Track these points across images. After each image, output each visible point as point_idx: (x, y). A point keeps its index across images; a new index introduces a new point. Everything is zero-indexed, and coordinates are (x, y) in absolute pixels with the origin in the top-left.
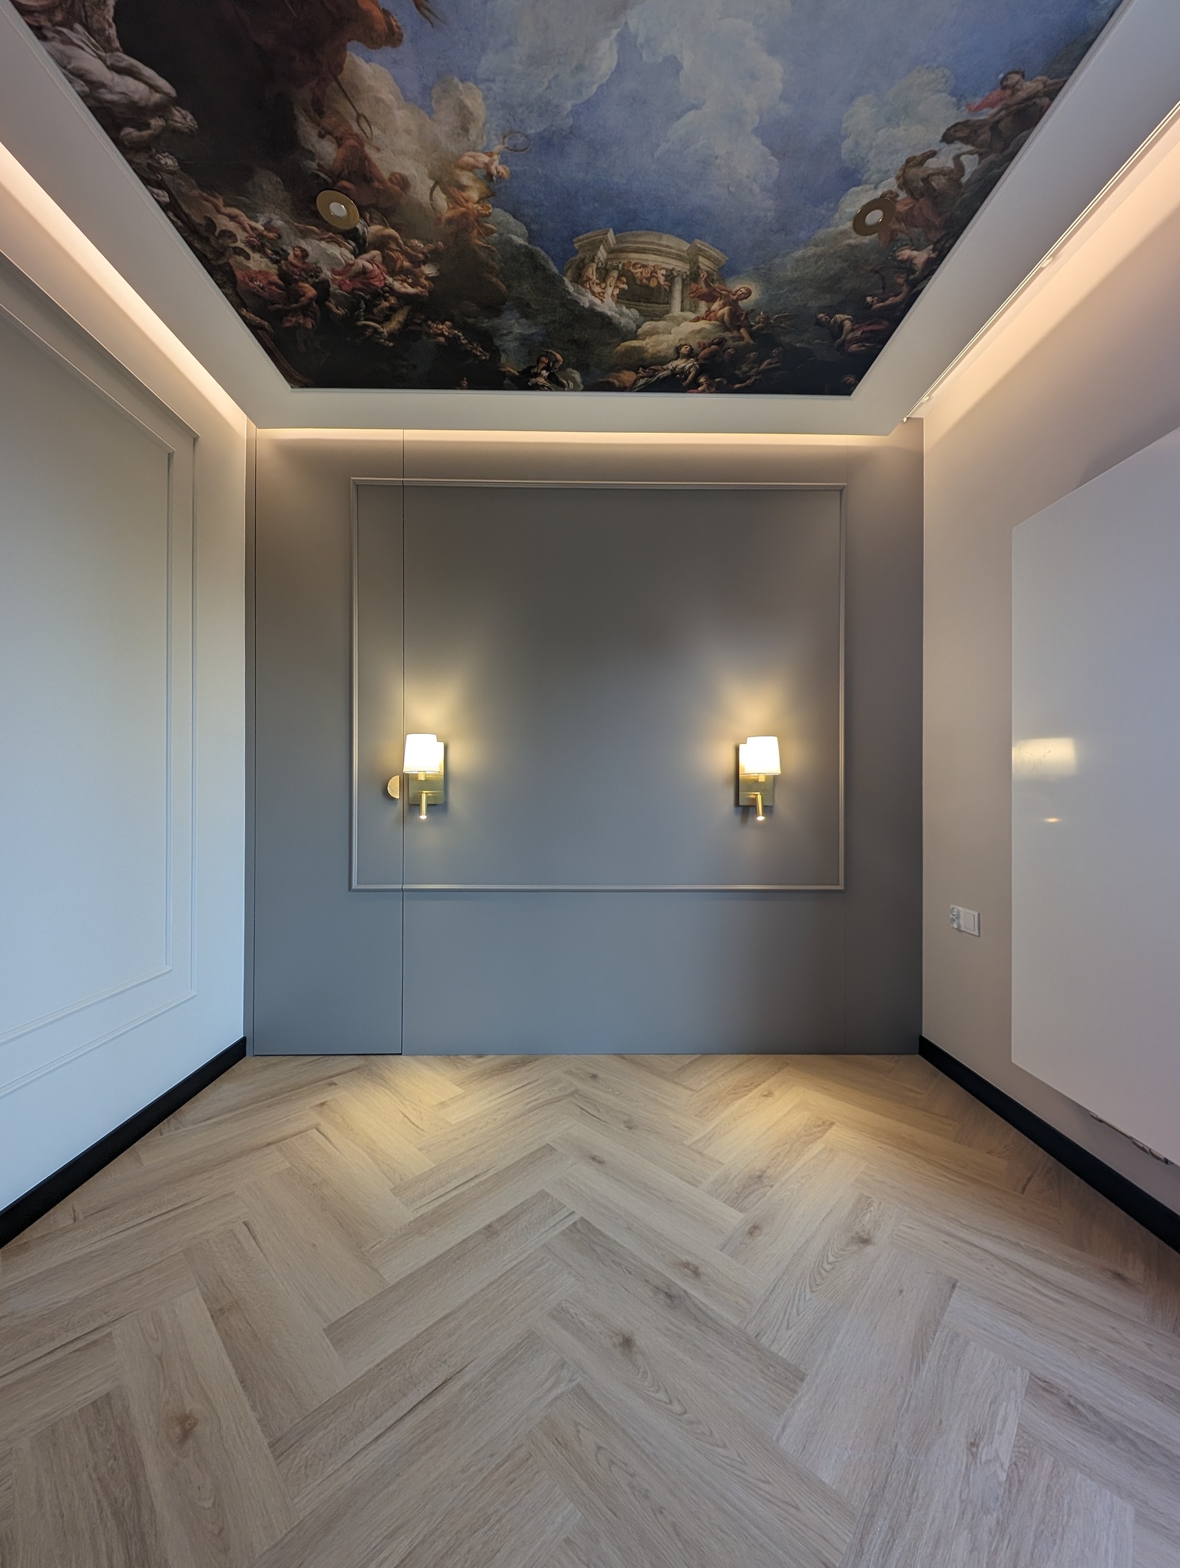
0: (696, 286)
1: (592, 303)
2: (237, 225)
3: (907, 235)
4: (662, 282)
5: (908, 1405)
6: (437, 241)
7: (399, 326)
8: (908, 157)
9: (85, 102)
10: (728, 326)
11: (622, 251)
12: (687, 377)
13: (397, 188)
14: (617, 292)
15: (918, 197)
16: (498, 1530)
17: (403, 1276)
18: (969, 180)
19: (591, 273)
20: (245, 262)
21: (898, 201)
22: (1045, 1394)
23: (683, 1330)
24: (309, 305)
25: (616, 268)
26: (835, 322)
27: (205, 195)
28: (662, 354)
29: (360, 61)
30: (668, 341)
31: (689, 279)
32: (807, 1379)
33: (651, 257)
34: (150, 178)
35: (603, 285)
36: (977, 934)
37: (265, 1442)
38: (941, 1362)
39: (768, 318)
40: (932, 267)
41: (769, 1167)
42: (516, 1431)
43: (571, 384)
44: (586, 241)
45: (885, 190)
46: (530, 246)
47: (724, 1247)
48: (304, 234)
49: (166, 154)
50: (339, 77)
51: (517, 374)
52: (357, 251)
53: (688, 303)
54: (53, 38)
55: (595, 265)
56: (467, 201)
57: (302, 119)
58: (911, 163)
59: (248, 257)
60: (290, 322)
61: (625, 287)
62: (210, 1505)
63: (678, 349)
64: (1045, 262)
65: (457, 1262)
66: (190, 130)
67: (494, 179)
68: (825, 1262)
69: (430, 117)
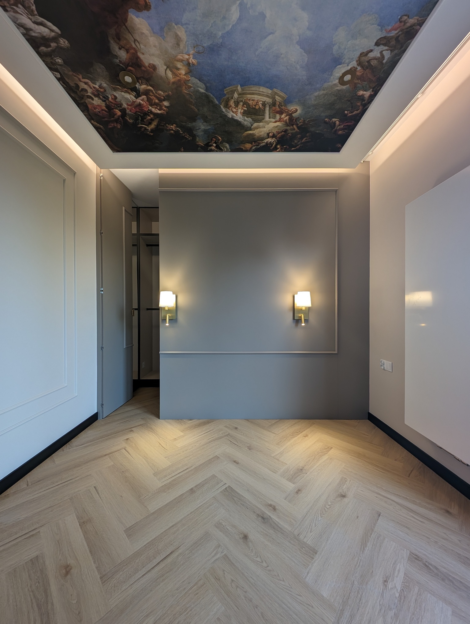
0: (275, 108)
1: (232, 116)
2: (88, 86)
3: (361, 85)
4: (261, 107)
5: (359, 564)
6: (169, 91)
7: (155, 127)
8: (361, 52)
9: (24, 37)
10: (288, 124)
11: (244, 94)
12: (272, 145)
13: (151, 70)
14: (242, 111)
15: (365, 69)
16: (190, 614)
17: (156, 509)
18: (386, 62)
19: (232, 103)
20: (92, 101)
21: (357, 71)
22: (416, 561)
23: (268, 532)
24: (119, 118)
25: (242, 101)
26: (332, 122)
27: (74, 74)
28: (262, 136)
29: (134, 17)
30: (264, 131)
31: (271, 105)
32: (318, 553)
33: (256, 96)
34: (52, 67)
35: (237, 108)
36: (391, 371)
37: (99, 577)
38: (373, 547)
39: (305, 121)
40: (372, 98)
41: (305, 466)
42: (199, 573)
43: (225, 149)
44: (229, 90)
45: (352, 66)
46: (207, 93)
47: (286, 498)
48: (115, 89)
49: (58, 58)
50: (126, 24)
51: (203, 145)
52: (137, 96)
53: (272, 115)
54: (10, 11)
55: (233, 100)
56: (180, 75)
57: (112, 42)
58: (362, 55)
59: (93, 99)
60: (111, 126)
61: (246, 109)
62: (75, 602)
63: (268, 134)
64: (419, 95)
65: (178, 503)
66: (67, 47)
67: (191, 65)
68: (327, 504)
69: (163, 40)
